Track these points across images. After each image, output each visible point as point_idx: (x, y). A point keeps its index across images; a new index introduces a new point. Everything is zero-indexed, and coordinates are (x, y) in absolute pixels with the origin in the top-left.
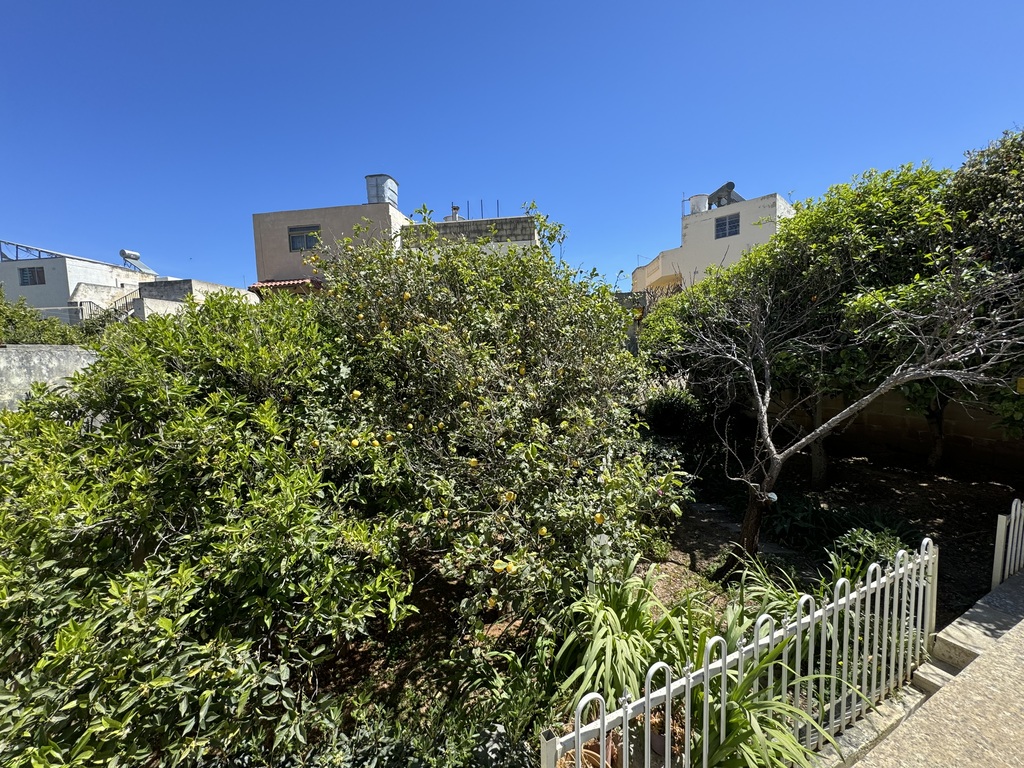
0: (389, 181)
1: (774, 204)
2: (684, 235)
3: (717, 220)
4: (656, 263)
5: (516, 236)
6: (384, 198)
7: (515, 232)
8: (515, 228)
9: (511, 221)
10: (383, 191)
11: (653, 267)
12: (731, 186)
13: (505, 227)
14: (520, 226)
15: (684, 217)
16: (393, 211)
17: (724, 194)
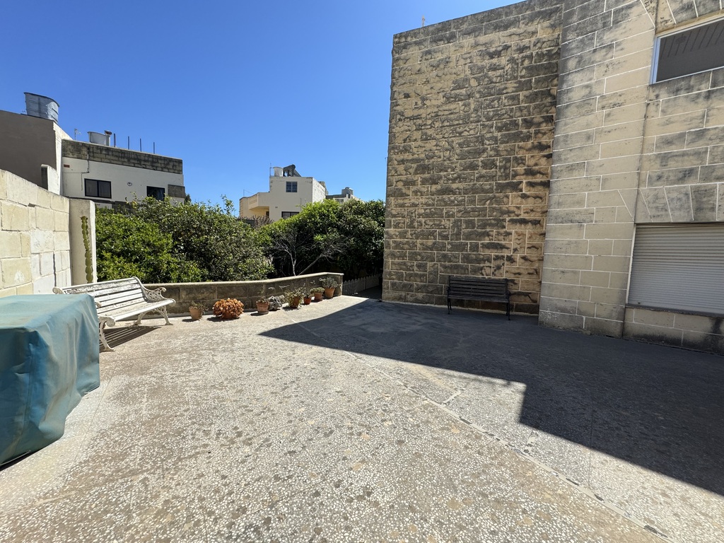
0: (53, 103)
1: (312, 182)
2: (271, 186)
3: (287, 183)
4: (255, 198)
5: (168, 169)
6: (47, 115)
7: (168, 167)
8: (168, 164)
9: (165, 159)
10: (47, 110)
11: (252, 199)
12: (293, 167)
13: (160, 161)
14: (171, 164)
15: (271, 177)
16: (56, 127)
17: (290, 170)
